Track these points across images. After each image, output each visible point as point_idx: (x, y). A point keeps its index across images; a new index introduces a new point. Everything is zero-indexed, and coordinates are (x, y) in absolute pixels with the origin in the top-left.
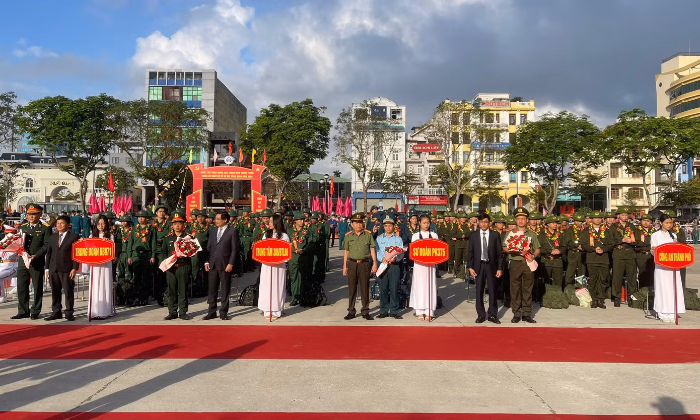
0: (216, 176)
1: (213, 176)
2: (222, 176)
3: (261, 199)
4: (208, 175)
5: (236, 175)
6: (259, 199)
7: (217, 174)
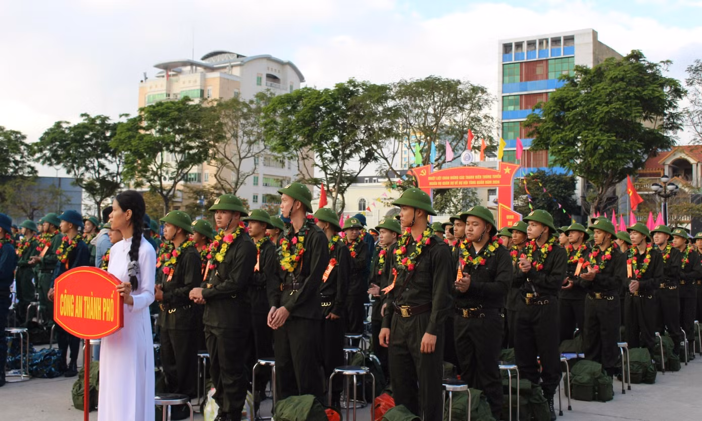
0: (448, 183)
1: (444, 183)
2: (456, 183)
3: (512, 217)
4: (437, 181)
5: (476, 180)
6: (508, 217)
7: (450, 180)
